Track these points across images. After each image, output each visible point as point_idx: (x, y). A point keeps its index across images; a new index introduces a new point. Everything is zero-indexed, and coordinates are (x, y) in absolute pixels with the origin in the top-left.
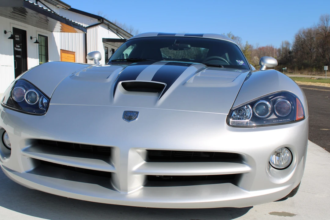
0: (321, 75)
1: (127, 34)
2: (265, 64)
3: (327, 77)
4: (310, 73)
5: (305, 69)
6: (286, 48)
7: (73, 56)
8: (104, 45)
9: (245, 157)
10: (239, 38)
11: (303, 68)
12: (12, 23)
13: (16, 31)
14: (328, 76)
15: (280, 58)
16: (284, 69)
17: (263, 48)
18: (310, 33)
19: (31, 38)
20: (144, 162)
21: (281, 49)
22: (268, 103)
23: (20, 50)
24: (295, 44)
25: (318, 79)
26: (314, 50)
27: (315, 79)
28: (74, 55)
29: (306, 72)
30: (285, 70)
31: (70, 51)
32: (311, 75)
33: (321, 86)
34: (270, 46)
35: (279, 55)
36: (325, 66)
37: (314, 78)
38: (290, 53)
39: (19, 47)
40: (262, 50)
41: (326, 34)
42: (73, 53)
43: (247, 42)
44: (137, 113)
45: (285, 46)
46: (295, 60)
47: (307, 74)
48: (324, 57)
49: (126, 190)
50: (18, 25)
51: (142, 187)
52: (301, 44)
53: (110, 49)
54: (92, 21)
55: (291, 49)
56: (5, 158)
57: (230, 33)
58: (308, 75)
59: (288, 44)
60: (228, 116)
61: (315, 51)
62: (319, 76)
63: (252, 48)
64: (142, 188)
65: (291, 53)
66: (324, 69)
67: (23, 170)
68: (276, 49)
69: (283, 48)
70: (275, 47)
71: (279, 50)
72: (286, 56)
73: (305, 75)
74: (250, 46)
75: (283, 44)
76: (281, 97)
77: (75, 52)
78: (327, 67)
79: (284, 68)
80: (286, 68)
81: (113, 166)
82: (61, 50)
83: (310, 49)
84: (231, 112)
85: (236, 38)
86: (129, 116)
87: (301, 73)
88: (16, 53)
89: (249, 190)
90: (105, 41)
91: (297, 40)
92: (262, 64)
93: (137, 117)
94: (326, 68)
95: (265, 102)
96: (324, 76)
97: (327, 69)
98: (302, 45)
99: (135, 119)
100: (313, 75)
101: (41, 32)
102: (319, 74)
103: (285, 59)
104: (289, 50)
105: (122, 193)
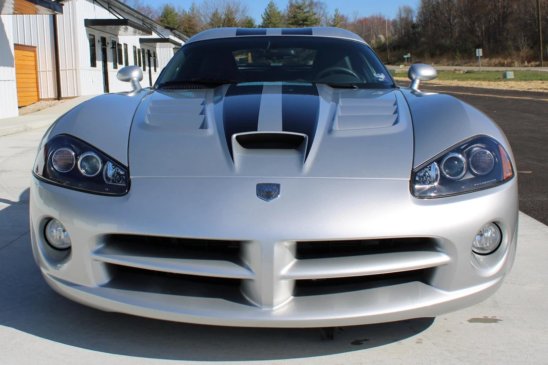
0: (471, 66)
1: (127, 10)
2: (418, 77)
3: (482, 68)
4: (451, 62)
5: (441, 55)
6: (407, 18)
7: (32, 54)
8: (87, 31)
9: (442, 242)
10: (322, 4)
11: (438, 52)
14: (482, 66)
15: (397, 36)
16: (405, 57)
17: (366, 19)
20: (295, 260)
21: (398, 19)
22: (460, 156)
24: (423, 11)
25: (466, 72)
26: (456, 21)
27: (461, 72)
28: (35, 52)
29: (445, 60)
30: (408, 58)
31: (27, 46)
32: (453, 65)
33: (476, 87)
34: (378, 16)
35: (395, 31)
36: (477, 50)
37: (459, 70)
38: (414, 26)
40: (364, 23)
42: (32, 49)
43: (336, 10)
44: (278, 186)
45: (403, 15)
46: (423, 39)
47: (446, 64)
48: (472, 31)
49: (271, 305)
51: (292, 297)
52: (432, 10)
53: (97, 38)
55: (415, 19)
56: (59, 265)
58: (448, 65)
59: (408, 11)
60: (410, 181)
61: (458, 22)
62: (468, 66)
63: (346, 20)
64: (293, 300)
65: (416, 27)
66: (476, 54)
67: (93, 284)
68: (388, 21)
69: (401, 19)
70: (386, 18)
71: (394, 22)
72: (407, 33)
73: (444, 65)
74: (343, 16)
75: (400, 12)
76: (479, 145)
77: (35, 47)
78: (481, 50)
79: (406, 55)
80: (409, 55)
82: (15, 45)
83: (449, 20)
84: (414, 174)
85: (316, 4)
86: (267, 192)
87: (436, 63)
89: (448, 288)
90: (89, 23)
91: (425, 3)
92: (414, 77)
93: (278, 193)
94: (479, 52)
95: (456, 155)
96: (477, 66)
97: (481, 54)
98: (434, 12)
99: (276, 196)
100: (456, 65)
102: (466, 63)
103: (406, 38)
104: (412, 21)
105: (265, 309)
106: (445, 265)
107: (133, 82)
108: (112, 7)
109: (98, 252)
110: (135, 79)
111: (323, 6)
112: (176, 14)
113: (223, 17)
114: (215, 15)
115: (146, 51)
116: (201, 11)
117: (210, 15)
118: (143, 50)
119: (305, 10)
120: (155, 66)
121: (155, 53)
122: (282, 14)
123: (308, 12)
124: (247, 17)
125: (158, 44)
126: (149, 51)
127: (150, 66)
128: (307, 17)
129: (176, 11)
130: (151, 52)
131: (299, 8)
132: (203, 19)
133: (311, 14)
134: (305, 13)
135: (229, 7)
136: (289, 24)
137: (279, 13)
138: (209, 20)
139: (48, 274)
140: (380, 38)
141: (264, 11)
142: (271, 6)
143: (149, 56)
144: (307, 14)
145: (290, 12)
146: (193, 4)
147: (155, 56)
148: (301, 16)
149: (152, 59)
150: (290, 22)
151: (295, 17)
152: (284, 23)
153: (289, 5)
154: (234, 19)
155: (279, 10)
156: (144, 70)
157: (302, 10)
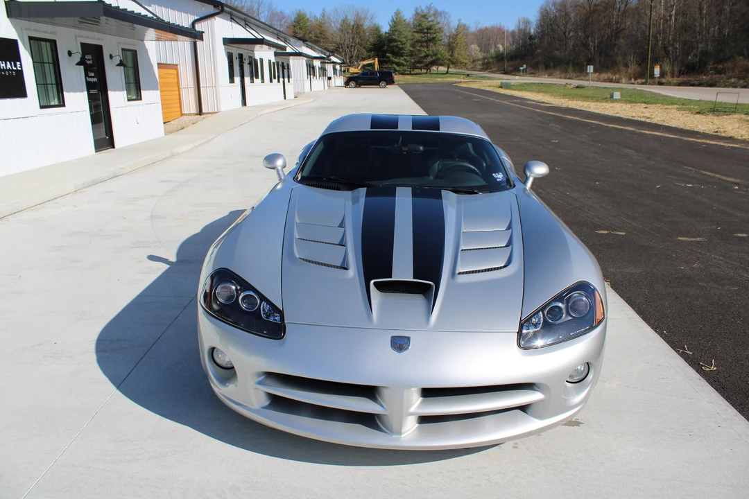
0: (581, 79)
1: (262, 25)
2: (532, 175)
3: (592, 83)
4: (563, 75)
5: (555, 67)
6: (525, 29)
7: (174, 71)
8: (225, 49)
10: (446, 13)
11: (552, 65)
12: (79, 36)
13: (86, 48)
14: (592, 80)
15: (514, 47)
16: (521, 68)
17: (486, 29)
18: (565, 6)
19: (111, 57)
20: (421, 399)
21: (517, 31)
22: (560, 305)
23: (95, 80)
24: (541, 23)
25: (577, 87)
26: (571, 35)
27: (572, 86)
28: (177, 69)
29: (558, 72)
30: (523, 70)
31: (170, 65)
32: (565, 78)
33: (584, 109)
34: (499, 27)
35: (513, 42)
36: (588, 66)
37: (570, 84)
38: (531, 38)
39: (93, 75)
40: (484, 33)
41: (590, 7)
42: (175, 67)
43: (459, 20)
44: (409, 338)
45: (522, 27)
46: (539, 51)
47: (559, 76)
49: (400, 433)
50: (88, 37)
51: (417, 425)
52: (549, 23)
53: (235, 55)
54: (203, 8)
55: (532, 31)
56: (227, 384)
57: (430, 5)
58: (560, 78)
59: (527, 22)
60: (518, 333)
61: (572, 36)
62: (579, 80)
63: (468, 29)
65: (533, 39)
66: (587, 70)
67: (257, 406)
68: (507, 31)
69: (520, 30)
70: (506, 29)
71: (513, 33)
72: (525, 43)
73: (557, 78)
74: (465, 25)
75: (519, 23)
76: (577, 292)
77: (177, 65)
78: (592, 67)
79: (522, 66)
80: (525, 67)
81: (382, 406)
82: (158, 64)
83: (565, 33)
85: (441, 14)
86: (400, 344)
87: (550, 75)
88: (90, 86)
89: (541, 417)
90: (228, 42)
91: (543, 16)
92: (528, 174)
93: (409, 345)
94: (590, 69)
95: (557, 304)
96: (587, 80)
97: (592, 71)
98: (551, 25)
99: (407, 348)
100: (568, 78)
101: (125, 43)
102: (577, 76)
103: (523, 48)
104: (529, 33)
105: (394, 436)
106: (541, 401)
107: (278, 170)
108: (249, 24)
109: (260, 383)
110: (279, 168)
111: (447, 16)
112: (308, 19)
113: (352, 23)
114: (344, 21)
115: (280, 64)
116: (331, 17)
117: (340, 21)
118: (278, 63)
119: (430, 19)
120: (289, 78)
121: (288, 65)
122: (407, 21)
123: (432, 21)
124: (375, 24)
125: (291, 58)
126: (283, 63)
127: (284, 78)
128: (431, 26)
129: (308, 16)
130: (285, 64)
131: (424, 16)
132: (333, 25)
133: (435, 23)
134: (429, 22)
135: (358, 14)
136: (414, 32)
137: (404, 21)
138: (339, 26)
140: (499, 47)
141: (391, 18)
142: (397, 13)
143: (283, 68)
144: (431, 23)
145: (415, 20)
146: (324, 10)
147: (288, 68)
148: (425, 24)
149: (286, 71)
150: (415, 30)
151: (420, 25)
152: (410, 31)
153: (414, 13)
154: (362, 26)
155: (404, 18)
156: (279, 81)
157: (427, 19)
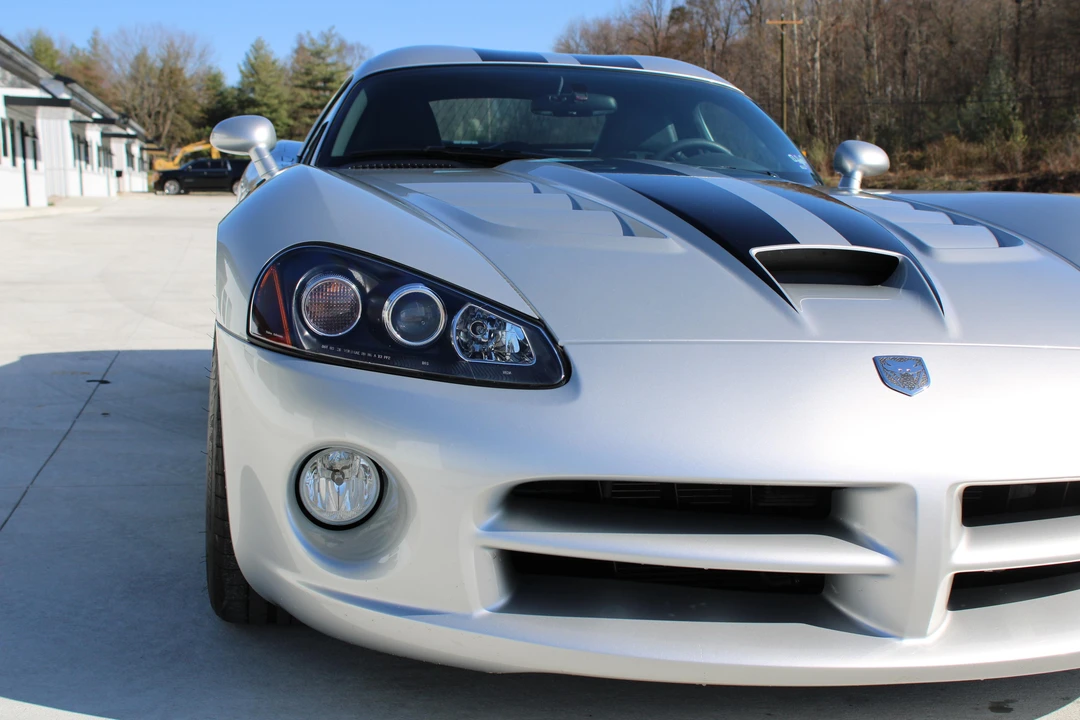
2: (859, 167)
10: (363, 49)
18: (606, 38)
41: (656, 43)
44: (920, 362)
57: (330, 30)
67: (476, 607)
85: (352, 49)
92: (849, 165)
93: (926, 378)
112: (57, 52)
113: (159, 64)
114: (141, 59)
115: (17, 125)
116: (112, 49)
117: (131, 58)
118: (12, 122)
119: (329, 60)
120: (36, 158)
121: (34, 129)
122: (280, 64)
123: (334, 64)
124: (210, 68)
125: (41, 110)
126: (22, 124)
127: (24, 156)
128: (333, 74)
129: (57, 46)
130: (28, 128)
131: (317, 54)
132: (116, 66)
133: (341, 68)
134: (328, 65)
135: (172, 44)
136: (297, 86)
137: (274, 63)
138: (128, 69)
139: (299, 582)
141: (244, 57)
142: (258, 48)
143: (24, 134)
144: (333, 69)
145: (297, 61)
146: (95, 33)
147: (35, 136)
148: (320, 71)
149: (29, 141)
150: (299, 82)
151: (308, 73)
152: (286, 84)
153: (295, 46)
154: (181, 70)
155: (273, 58)
156: (14, 164)
157: (323, 59)
